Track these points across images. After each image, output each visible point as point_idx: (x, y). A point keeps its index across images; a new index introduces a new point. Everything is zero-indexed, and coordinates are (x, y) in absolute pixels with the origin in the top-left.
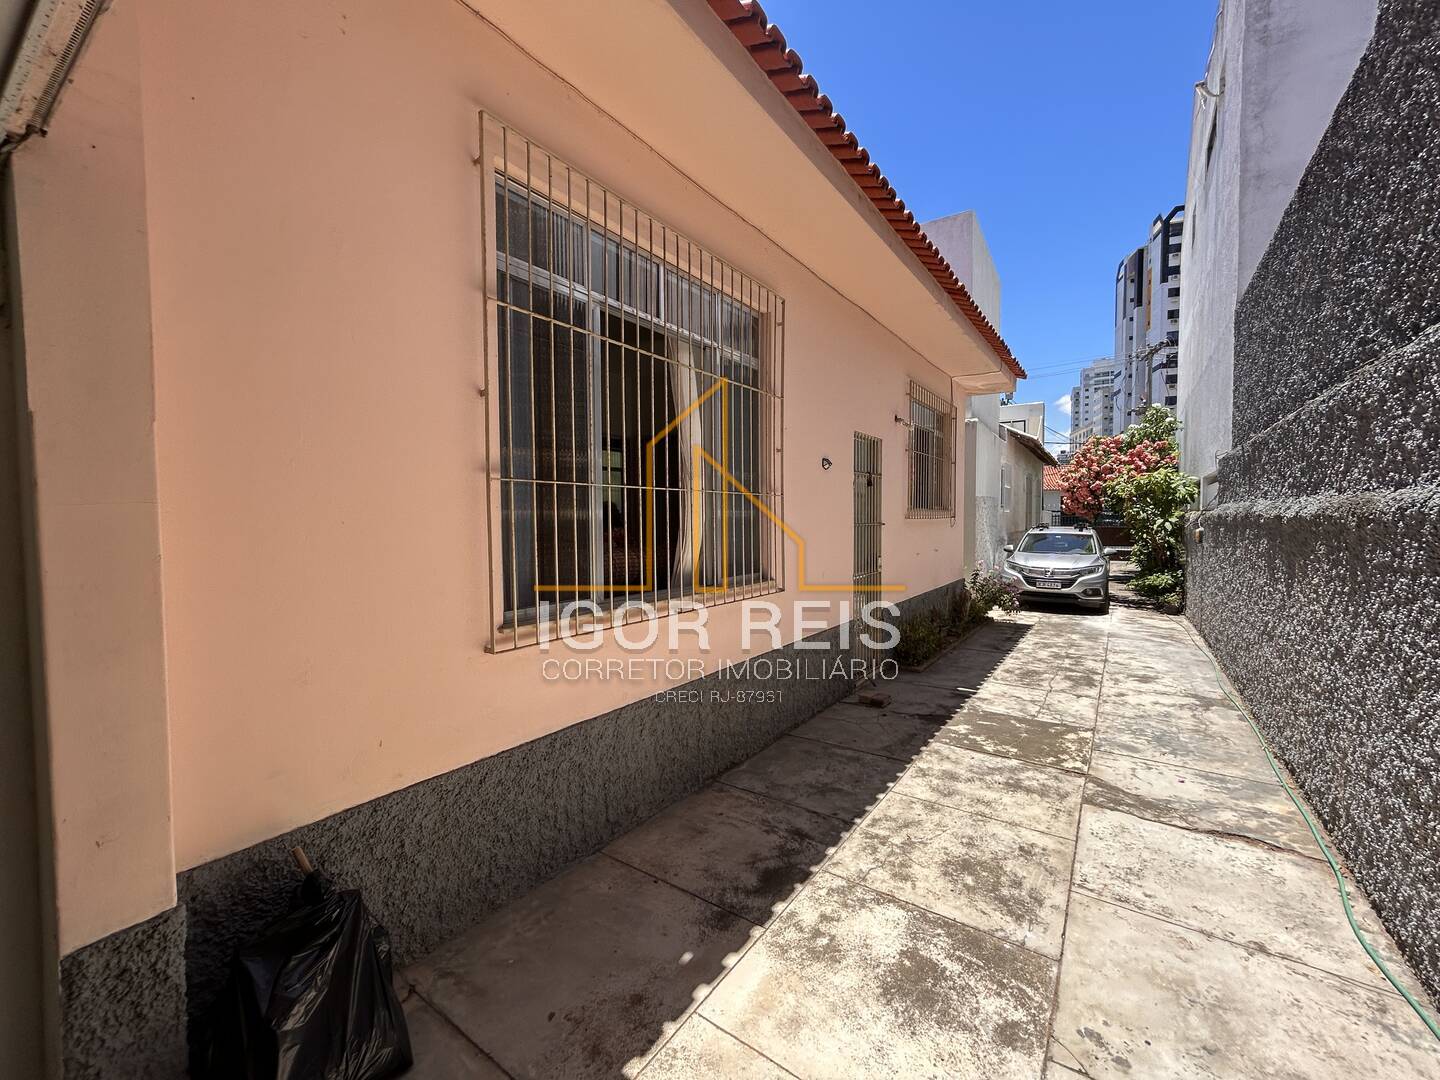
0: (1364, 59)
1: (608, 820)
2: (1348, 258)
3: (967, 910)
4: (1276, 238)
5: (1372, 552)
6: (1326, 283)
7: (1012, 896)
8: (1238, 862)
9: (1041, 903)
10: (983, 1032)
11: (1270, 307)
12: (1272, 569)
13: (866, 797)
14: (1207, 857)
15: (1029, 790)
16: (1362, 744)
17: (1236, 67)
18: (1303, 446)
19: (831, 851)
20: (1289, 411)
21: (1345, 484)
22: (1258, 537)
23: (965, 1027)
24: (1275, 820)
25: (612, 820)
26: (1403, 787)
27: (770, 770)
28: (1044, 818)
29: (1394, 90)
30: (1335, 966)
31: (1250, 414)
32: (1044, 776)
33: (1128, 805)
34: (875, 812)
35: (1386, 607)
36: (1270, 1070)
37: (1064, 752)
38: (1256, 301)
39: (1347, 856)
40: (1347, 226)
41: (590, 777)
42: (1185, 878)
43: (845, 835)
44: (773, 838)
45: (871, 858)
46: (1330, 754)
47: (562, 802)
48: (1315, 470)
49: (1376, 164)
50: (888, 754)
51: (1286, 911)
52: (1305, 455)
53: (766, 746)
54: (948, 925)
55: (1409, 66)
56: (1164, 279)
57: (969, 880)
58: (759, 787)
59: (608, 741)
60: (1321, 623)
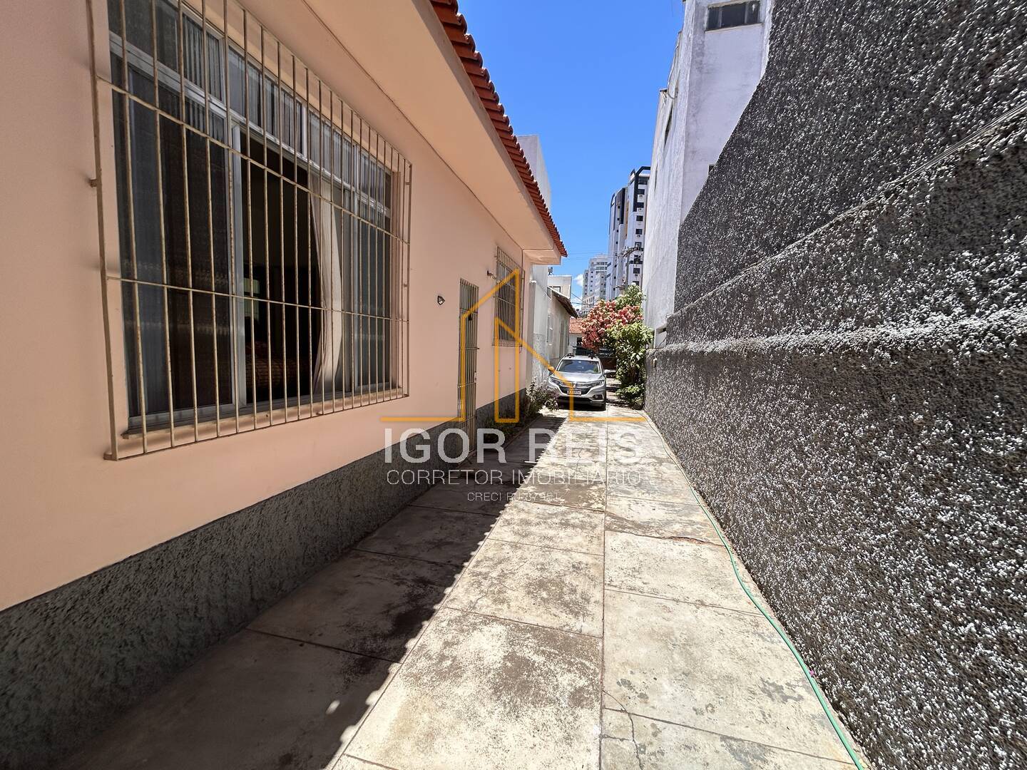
0: (758, 87)
1: (252, 599)
2: (743, 204)
3: (545, 616)
4: (704, 188)
5: (754, 372)
6: (731, 218)
7: (571, 600)
8: (685, 554)
9: (588, 601)
10: (562, 701)
11: (699, 229)
12: (696, 382)
13: (470, 545)
14: (671, 553)
15: (574, 526)
16: (744, 479)
17: (685, 80)
18: (716, 311)
19: (448, 590)
20: (708, 291)
21: (740, 333)
22: (689, 363)
23: (551, 701)
24: (699, 526)
25: (256, 597)
26: (765, 501)
27: (397, 534)
28: (584, 543)
29: (774, 107)
30: (735, 605)
31: (685, 292)
32: (582, 516)
33: (629, 528)
34: (477, 555)
35: (760, 402)
36: (715, 677)
37: (591, 498)
38: (691, 225)
39: (733, 541)
40: (744, 185)
41: (234, 565)
42: (662, 568)
43: (458, 577)
44: (404, 587)
45: (477, 591)
46: (725, 486)
47: (204, 593)
48: (723, 325)
49: (762, 150)
50: (484, 512)
51: (711, 578)
52: (717, 316)
53: (393, 515)
54: (534, 629)
55: (783, 94)
56: (635, 210)
57: (544, 595)
58: (390, 549)
59: (252, 531)
60: (723, 412)
